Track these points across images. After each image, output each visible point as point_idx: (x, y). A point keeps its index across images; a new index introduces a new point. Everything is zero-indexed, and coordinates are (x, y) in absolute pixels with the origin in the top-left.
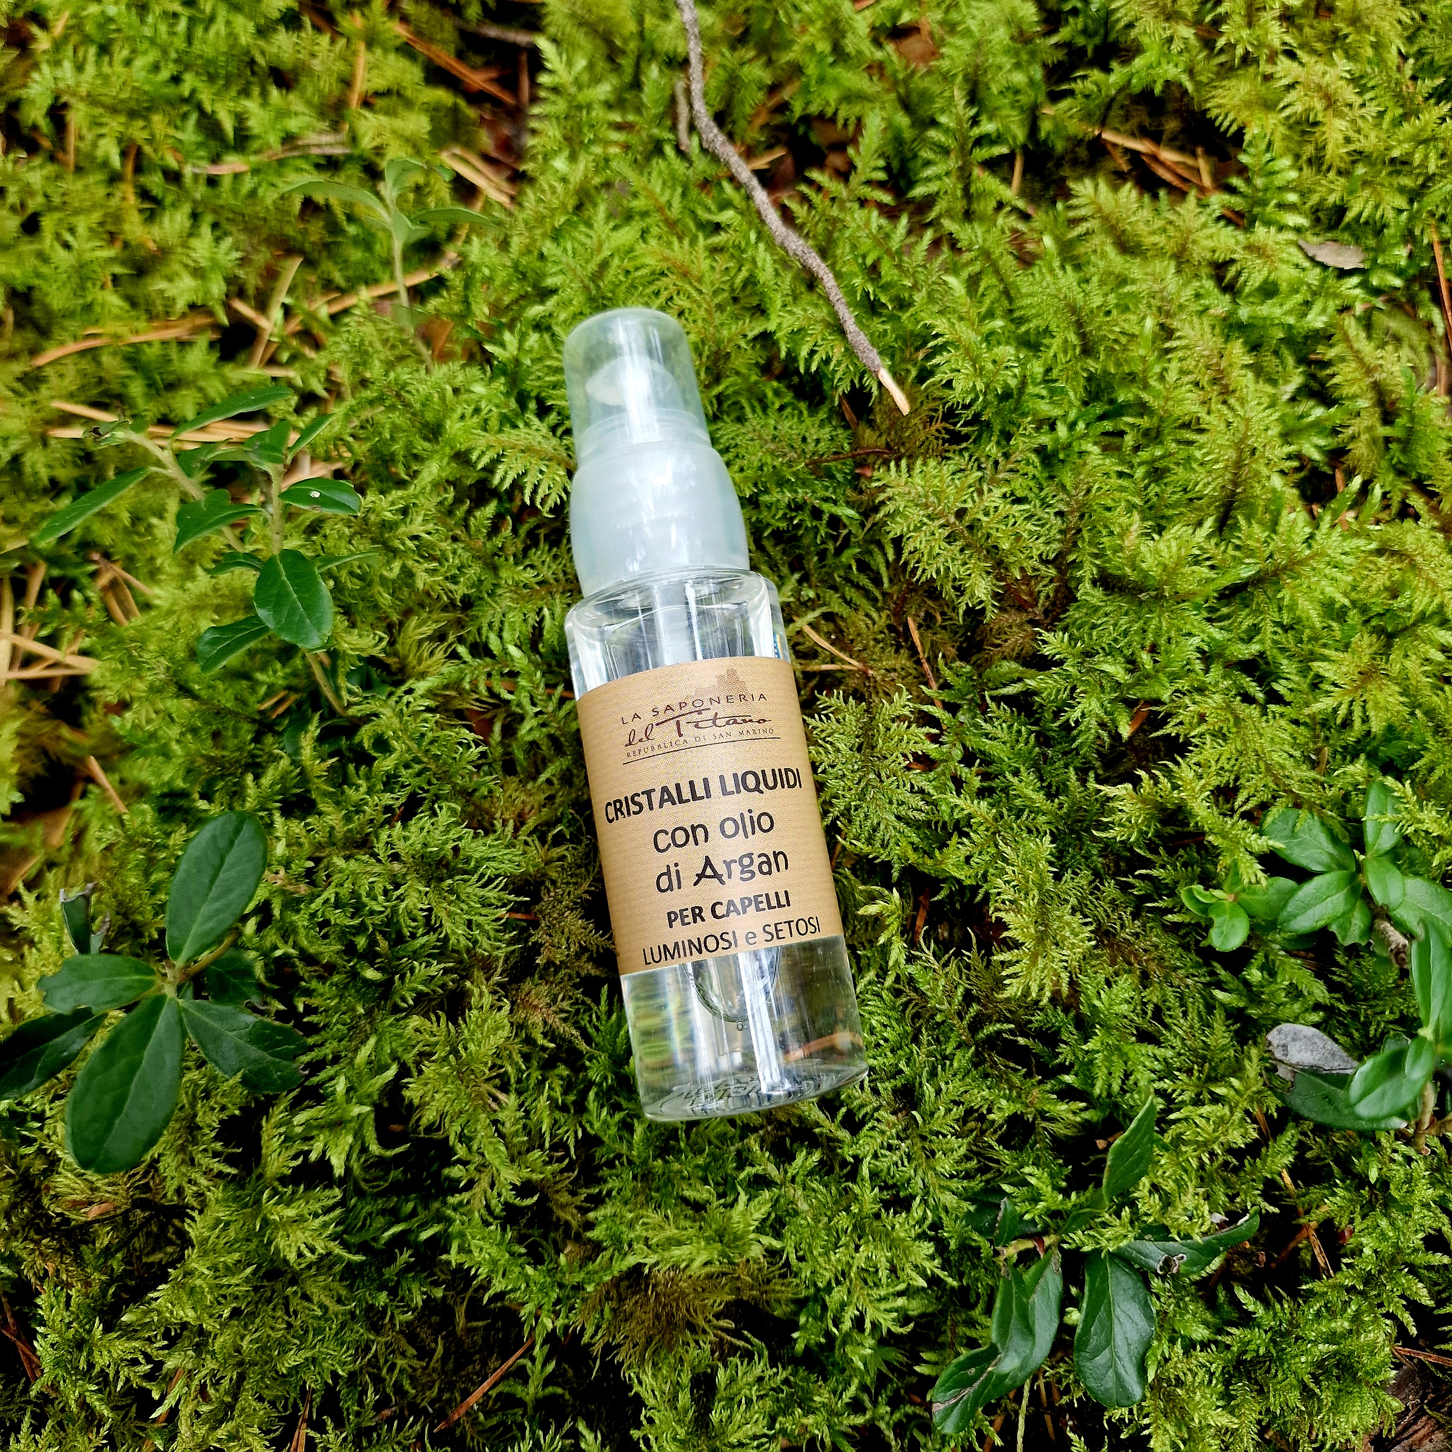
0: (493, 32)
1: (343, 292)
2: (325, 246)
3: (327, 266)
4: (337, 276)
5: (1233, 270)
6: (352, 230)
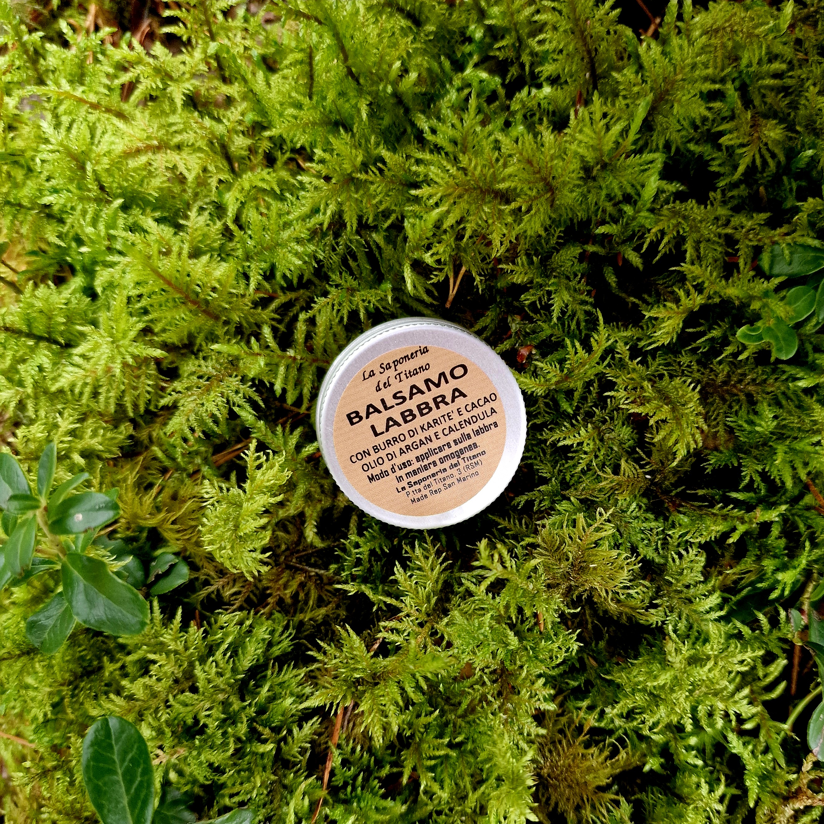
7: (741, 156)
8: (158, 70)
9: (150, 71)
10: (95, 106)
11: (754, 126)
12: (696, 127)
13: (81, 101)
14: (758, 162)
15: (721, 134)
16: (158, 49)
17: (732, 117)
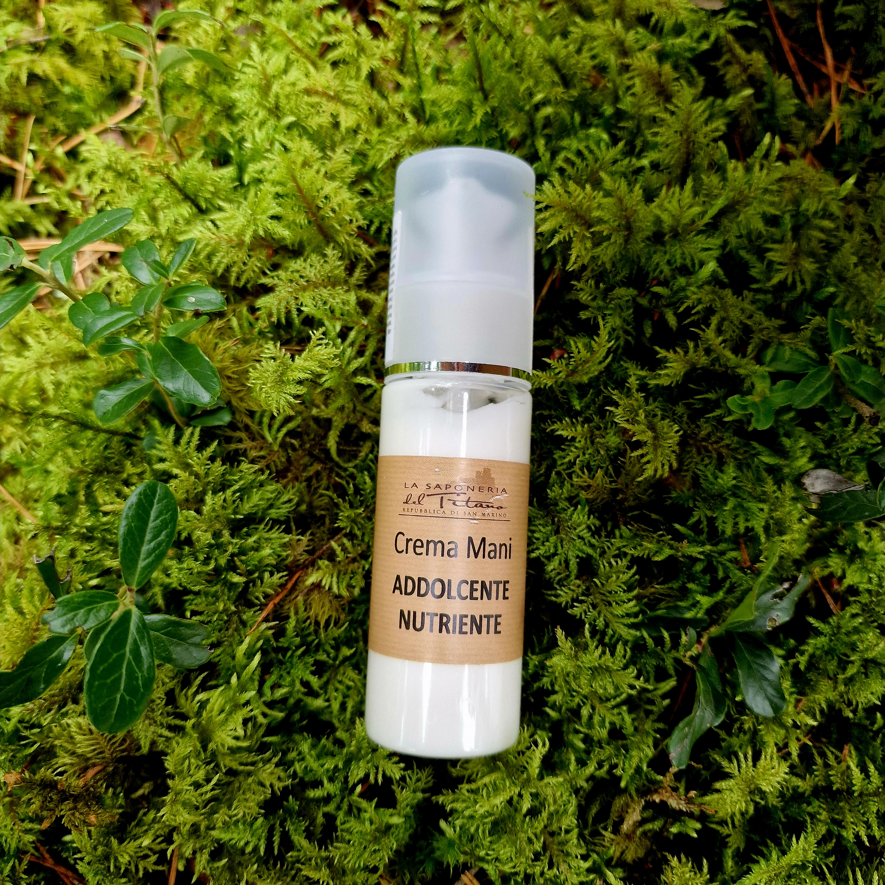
1: (67, 136)
2: (46, 106)
3: (51, 120)
4: (61, 125)
5: (653, 20)
6: (67, 90)
7: (777, 271)
8: (357, 43)
9: (352, 41)
10: (299, 50)
11: (796, 254)
12: (751, 240)
13: (290, 42)
14: (790, 280)
15: (769, 250)
16: (363, 29)
17: (781, 241)
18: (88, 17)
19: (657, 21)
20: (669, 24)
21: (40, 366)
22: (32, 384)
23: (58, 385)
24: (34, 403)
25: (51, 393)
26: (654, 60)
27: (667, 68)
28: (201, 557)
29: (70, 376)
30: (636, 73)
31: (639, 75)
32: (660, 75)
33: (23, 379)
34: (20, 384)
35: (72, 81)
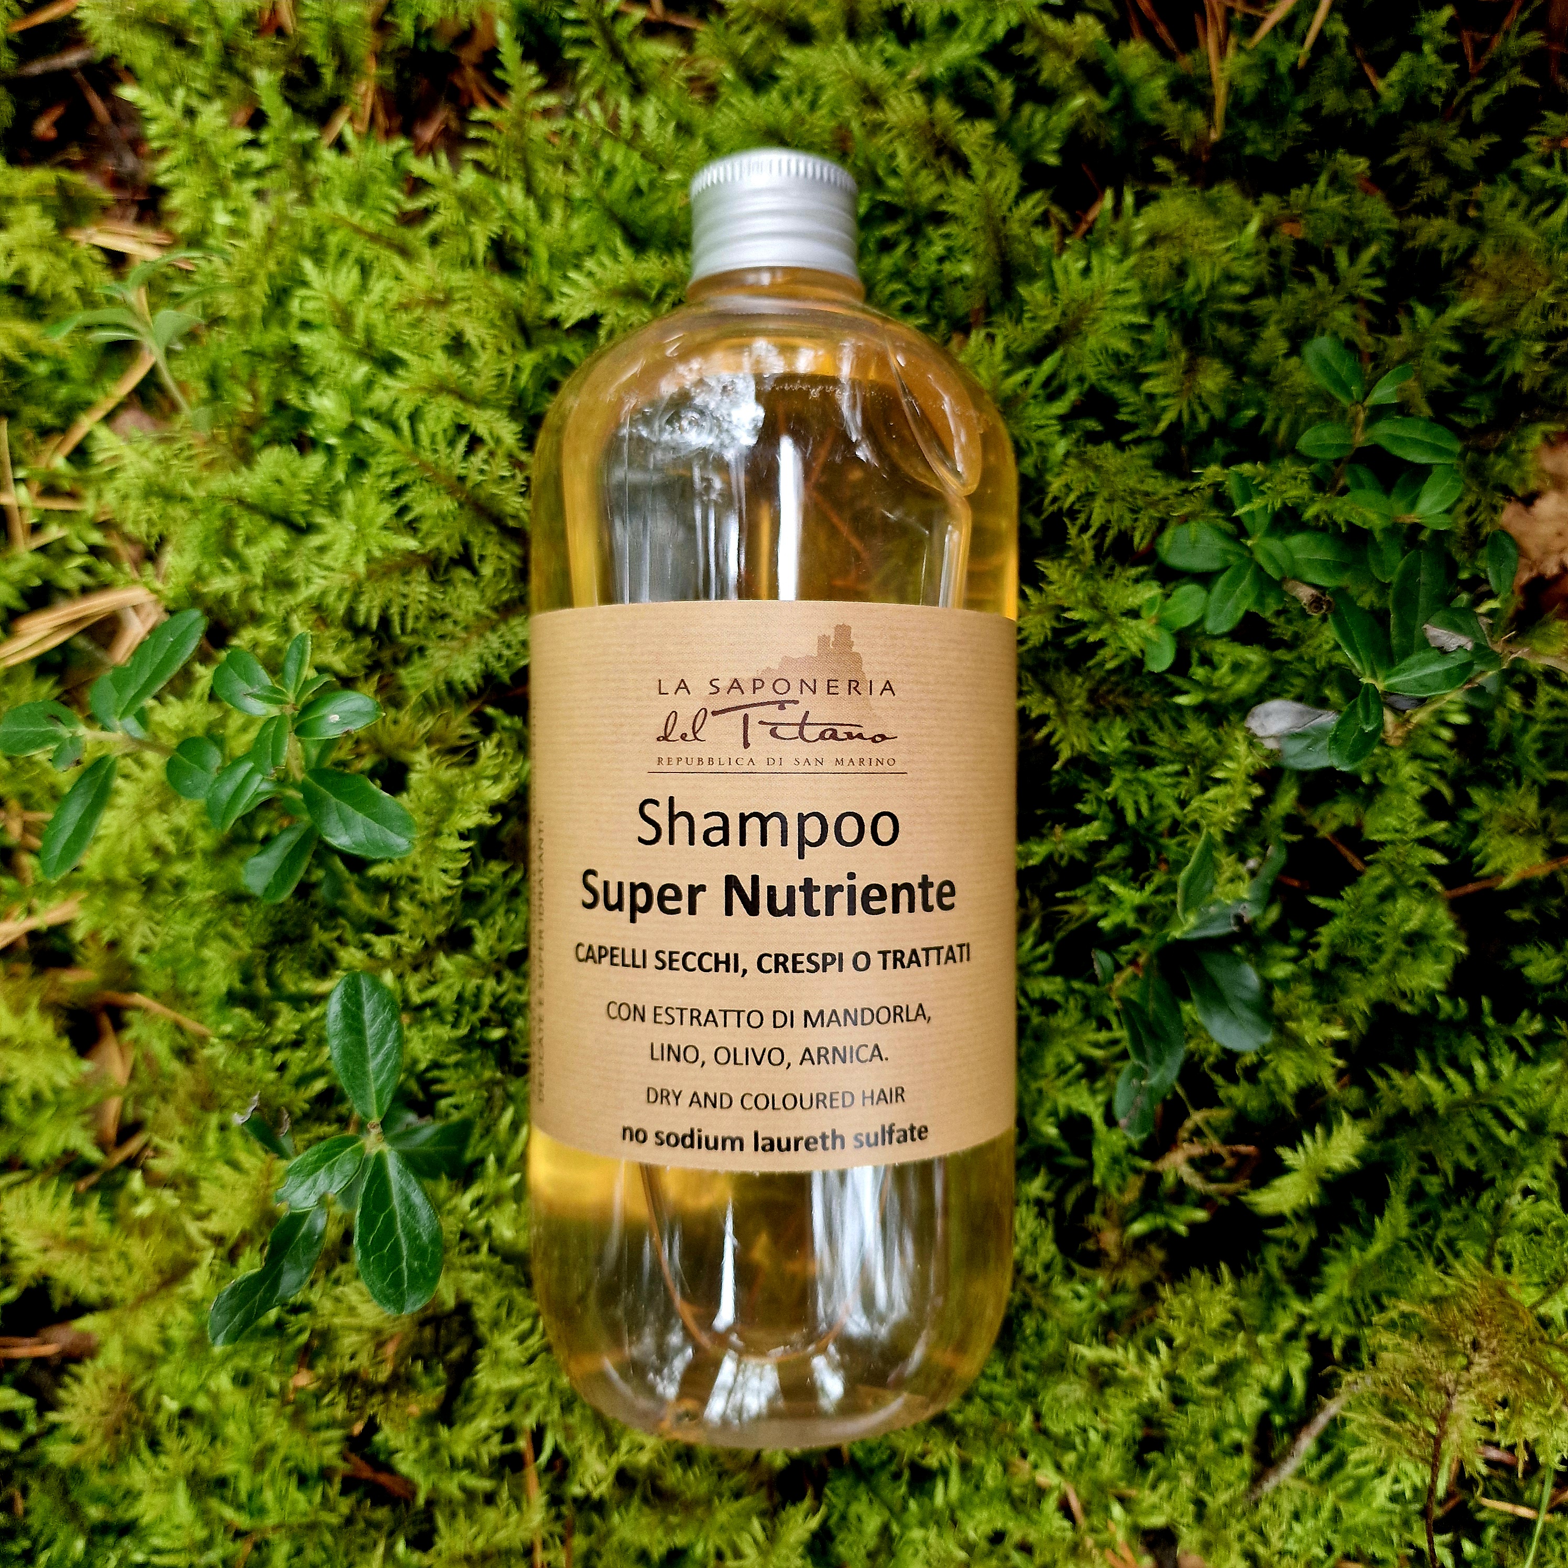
0: (36, 68)
1: (64, 430)
2: (15, 393)
3: (29, 412)
4: (47, 418)
5: (907, 14)
6: (42, 369)
7: (1164, 409)
10: (375, 238)
11: (1191, 370)
12: (1119, 363)
13: (358, 230)
14: (1186, 417)
15: (1146, 376)
16: (467, 173)
17: (1164, 356)
18: (36, 241)
19: (913, 17)
20: (931, 18)
21: (142, 813)
22: (140, 845)
23: (176, 832)
24: (150, 866)
25: (171, 846)
26: (918, 99)
27: (943, 108)
28: (450, 1018)
29: (190, 814)
30: (894, 132)
31: (901, 135)
32: (932, 124)
33: (127, 840)
34: (125, 847)
35: (47, 351)
